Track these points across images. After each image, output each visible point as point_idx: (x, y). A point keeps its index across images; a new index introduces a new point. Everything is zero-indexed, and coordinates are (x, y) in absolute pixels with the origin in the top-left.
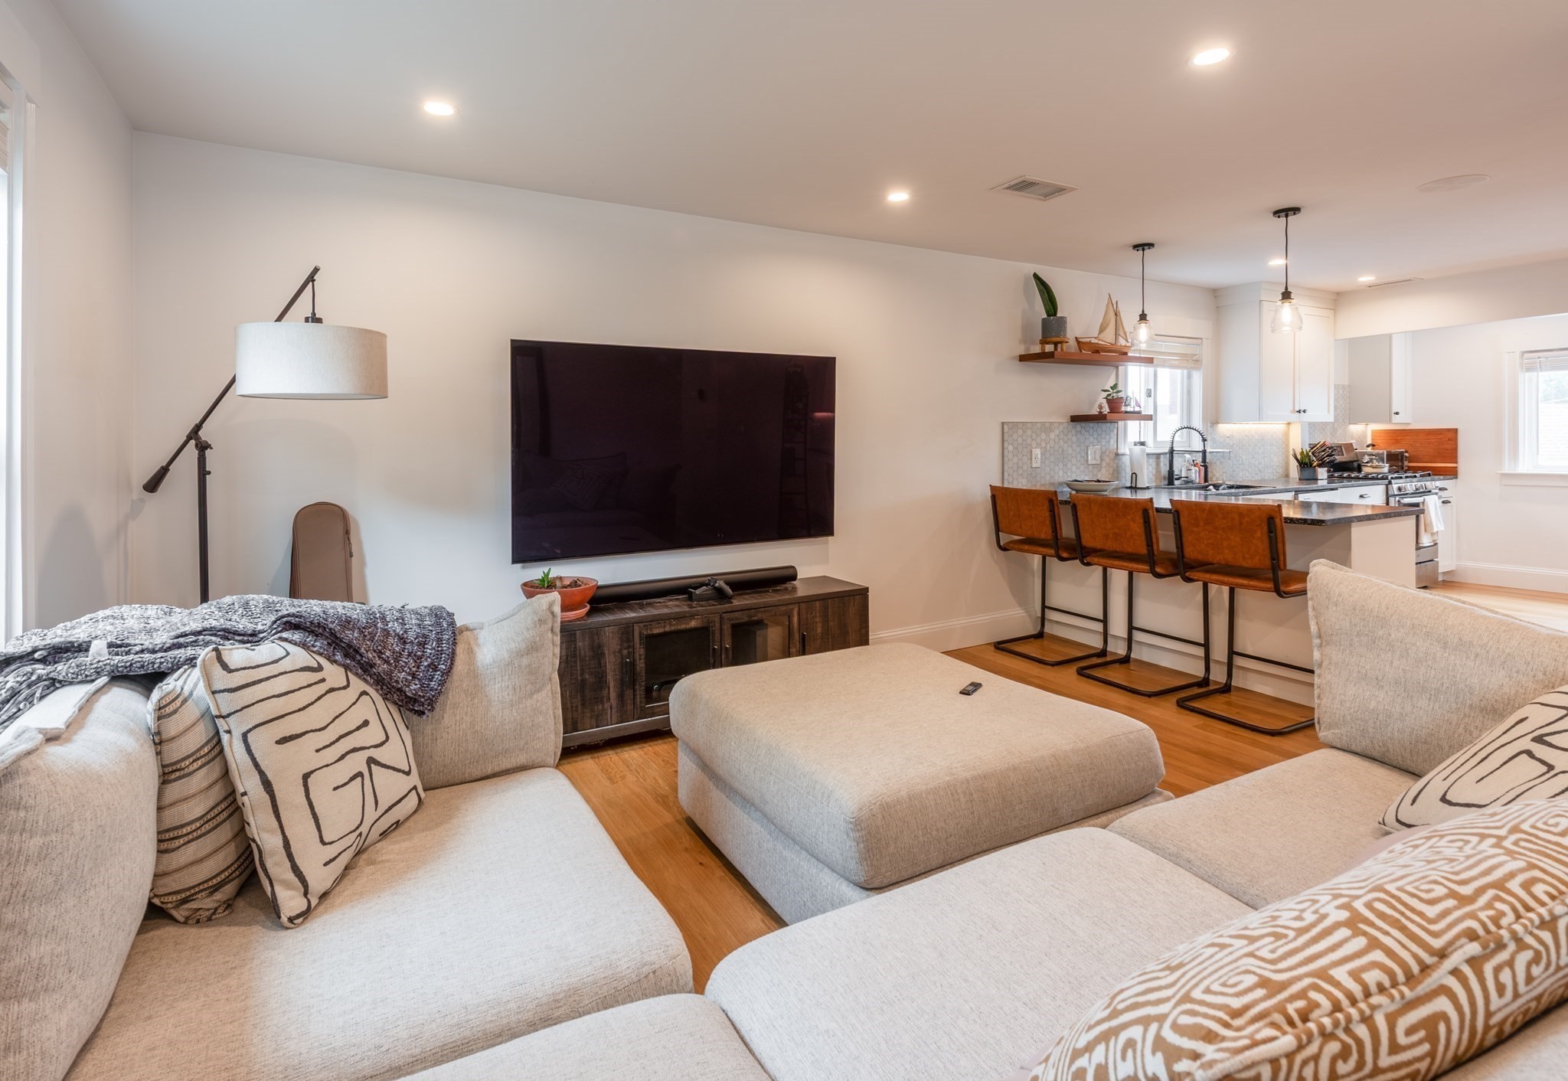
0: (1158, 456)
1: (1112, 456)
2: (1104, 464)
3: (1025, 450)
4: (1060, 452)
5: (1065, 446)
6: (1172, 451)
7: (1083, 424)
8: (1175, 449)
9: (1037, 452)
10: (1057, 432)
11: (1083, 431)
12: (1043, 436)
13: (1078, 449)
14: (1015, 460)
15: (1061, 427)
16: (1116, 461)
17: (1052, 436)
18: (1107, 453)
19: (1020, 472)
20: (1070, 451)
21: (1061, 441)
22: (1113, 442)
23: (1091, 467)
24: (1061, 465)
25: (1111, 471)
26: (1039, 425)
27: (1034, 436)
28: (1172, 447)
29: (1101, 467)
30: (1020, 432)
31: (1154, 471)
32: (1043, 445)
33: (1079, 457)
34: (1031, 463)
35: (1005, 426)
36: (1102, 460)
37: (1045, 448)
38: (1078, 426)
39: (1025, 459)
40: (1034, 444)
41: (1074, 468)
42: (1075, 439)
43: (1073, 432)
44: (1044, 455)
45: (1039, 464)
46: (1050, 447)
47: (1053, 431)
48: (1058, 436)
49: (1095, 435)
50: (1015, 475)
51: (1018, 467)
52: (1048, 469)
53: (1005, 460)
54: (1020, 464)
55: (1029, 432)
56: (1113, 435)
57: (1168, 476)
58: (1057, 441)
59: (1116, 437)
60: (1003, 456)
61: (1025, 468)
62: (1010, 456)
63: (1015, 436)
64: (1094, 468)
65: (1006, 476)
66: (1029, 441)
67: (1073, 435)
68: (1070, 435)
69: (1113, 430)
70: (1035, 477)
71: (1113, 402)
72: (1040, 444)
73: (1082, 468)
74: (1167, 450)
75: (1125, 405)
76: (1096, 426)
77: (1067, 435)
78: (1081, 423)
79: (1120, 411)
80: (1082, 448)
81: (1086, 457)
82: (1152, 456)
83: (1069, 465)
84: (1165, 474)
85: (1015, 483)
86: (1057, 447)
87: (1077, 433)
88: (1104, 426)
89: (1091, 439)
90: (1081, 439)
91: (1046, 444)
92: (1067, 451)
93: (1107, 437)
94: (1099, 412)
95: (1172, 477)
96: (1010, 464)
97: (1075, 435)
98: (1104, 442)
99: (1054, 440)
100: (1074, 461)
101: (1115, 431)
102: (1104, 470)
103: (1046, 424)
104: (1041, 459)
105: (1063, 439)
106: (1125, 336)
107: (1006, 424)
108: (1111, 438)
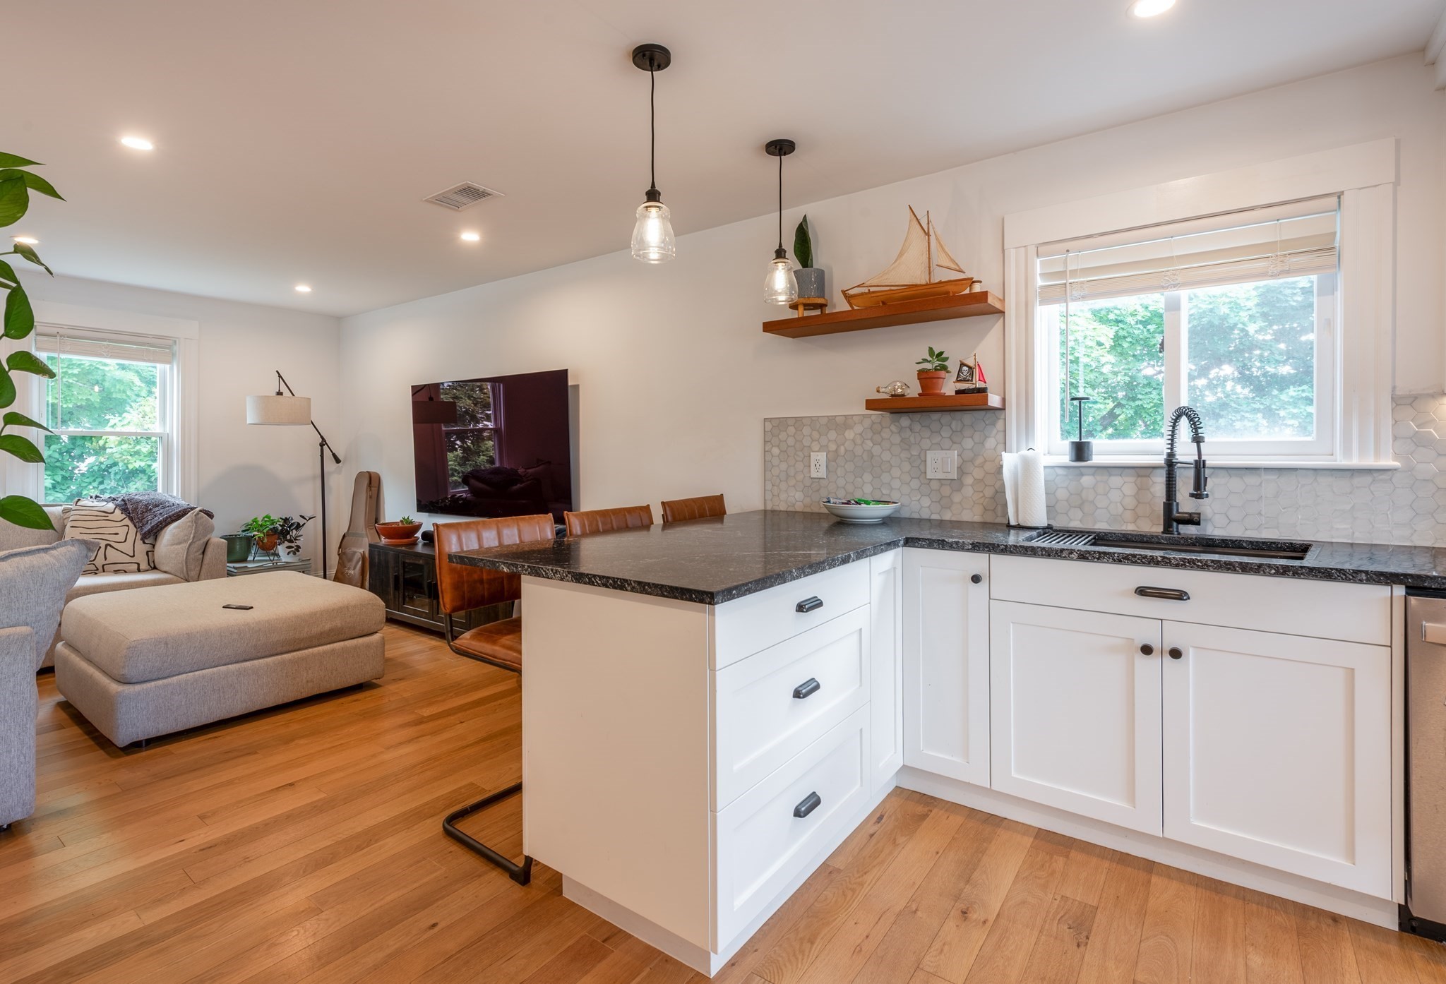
0: (1142, 472)
1: (992, 466)
2: (968, 480)
3: (800, 454)
4: (865, 457)
5: (876, 450)
6: (1171, 463)
7: (918, 416)
8: (1177, 458)
9: (820, 458)
10: (858, 429)
11: (917, 427)
12: (832, 435)
13: (904, 455)
14: (784, 466)
17: (849, 434)
18: (979, 461)
19: (792, 482)
20: (886, 456)
21: (869, 443)
22: (990, 443)
23: (935, 485)
24: (867, 477)
25: (989, 492)
26: (824, 421)
27: (815, 435)
28: (1171, 455)
29: (962, 485)
30: (791, 430)
31: (1130, 502)
32: (833, 447)
33: (906, 466)
34: (810, 471)
35: (766, 423)
36: (961, 471)
37: (836, 451)
38: (905, 421)
39: (800, 466)
40: (816, 446)
41: (896, 484)
42: (896, 439)
43: (893, 428)
44: (835, 461)
45: (822, 473)
46: (846, 451)
47: (851, 428)
48: (861, 434)
49: (946, 433)
50: (783, 486)
51: (788, 476)
52: (841, 482)
53: (767, 466)
54: (792, 472)
55: (806, 431)
56: (995, 431)
57: (1164, 515)
58: (859, 441)
59: (1001, 435)
60: (765, 461)
61: (800, 477)
62: (775, 461)
63: (783, 436)
64: (942, 485)
65: (769, 486)
66: (806, 442)
67: (892, 432)
68: (886, 433)
69: (994, 424)
70: (818, 491)
71: (927, 379)
72: (827, 446)
73: (915, 484)
74: (1161, 460)
75: (958, 381)
76: (946, 418)
77: (879, 433)
78: (911, 415)
79: (938, 391)
80: (915, 453)
81: (922, 467)
82: (1119, 471)
83: (885, 478)
84: (1160, 509)
85: (783, 496)
86: (859, 451)
87: (901, 429)
88: (967, 417)
89: (936, 439)
90: (912, 439)
91: (838, 446)
92: (880, 456)
93: (977, 436)
94: (892, 396)
95: (1171, 518)
96: (775, 471)
97: (899, 433)
98: (968, 443)
99: (853, 441)
100: (896, 472)
101: (1000, 424)
102: (968, 491)
103: (837, 418)
104: (827, 466)
105: (871, 439)
106: (953, 266)
107: (770, 420)
108: (986, 437)
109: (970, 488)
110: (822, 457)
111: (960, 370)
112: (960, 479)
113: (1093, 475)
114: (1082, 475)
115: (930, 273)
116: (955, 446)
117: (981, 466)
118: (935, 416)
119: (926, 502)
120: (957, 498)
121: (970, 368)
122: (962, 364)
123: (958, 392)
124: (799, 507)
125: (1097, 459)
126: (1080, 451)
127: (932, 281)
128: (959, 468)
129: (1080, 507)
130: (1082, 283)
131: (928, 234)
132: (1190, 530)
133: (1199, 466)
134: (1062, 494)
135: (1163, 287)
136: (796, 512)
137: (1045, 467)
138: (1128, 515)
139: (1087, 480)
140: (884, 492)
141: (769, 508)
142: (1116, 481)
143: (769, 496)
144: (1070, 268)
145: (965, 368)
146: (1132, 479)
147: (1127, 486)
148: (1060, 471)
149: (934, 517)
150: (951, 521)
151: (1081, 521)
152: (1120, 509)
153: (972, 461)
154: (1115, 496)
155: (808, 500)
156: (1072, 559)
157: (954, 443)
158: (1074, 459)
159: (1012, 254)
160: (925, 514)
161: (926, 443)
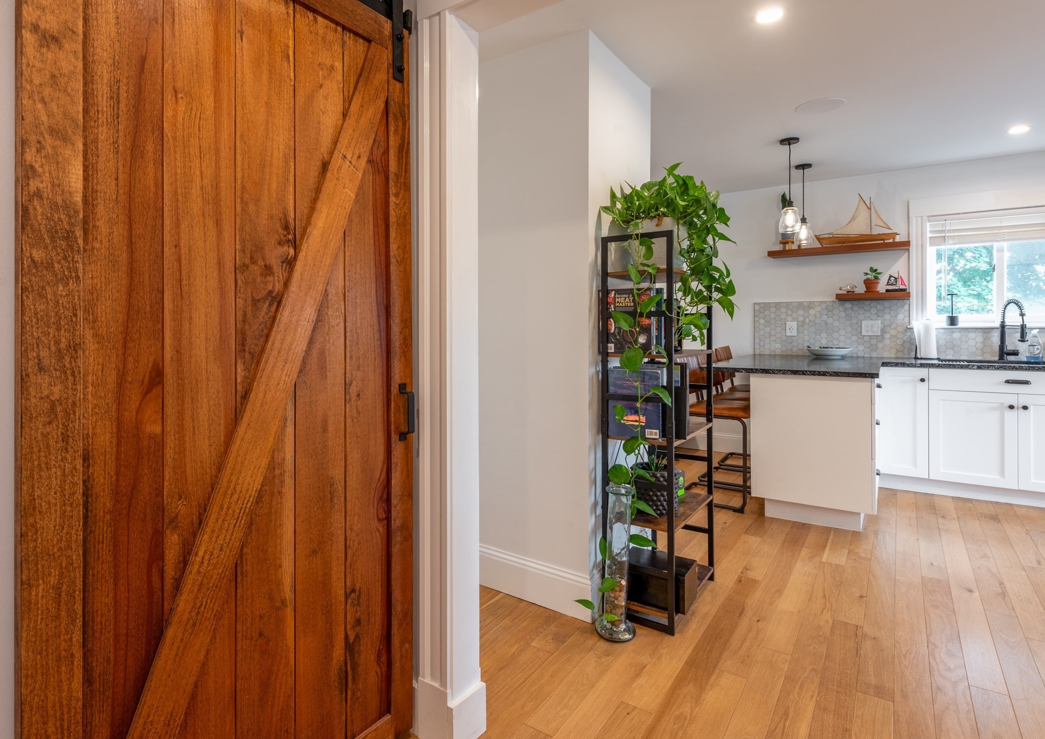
0: (987, 331)
1: (900, 329)
2: (887, 336)
3: (779, 323)
4: (822, 324)
5: (830, 320)
6: (1003, 326)
7: (856, 302)
8: (1007, 323)
9: (792, 325)
10: (818, 309)
11: (856, 308)
12: (801, 312)
13: (848, 323)
14: (768, 329)
15: (824, 306)
16: (909, 334)
17: (812, 312)
18: (893, 326)
19: (773, 338)
20: (836, 324)
21: (825, 317)
22: (901, 317)
23: (867, 339)
24: (824, 335)
25: (900, 342)
26: (796, 305)
27: (789, 312)
28: (1003, 322)
29: (883, 339)
30: (773, 309)
31: (980, 346)
32: (801, 319)
33: (849, 329)
34: (785, 332)
35: (756, 306)
36: (883, 331)
37: (803, 321)
38: (848, 305)
39: (779, 329)
40: (789, 318)
41: (842, 338)
42: (843, 314)
43: (841, 308)
44: (802, 326)
45: (795, 333)
46: (810, 321)
47: (813, 308)
48: (820, 312)
49: (874, 311)
50: (767, 341)
51: (770, 335)
52: (806, 338)
53: (755, 329)
54: (773, 333)
55: (783, 310)
56: (903, 311)
57: (1000, 351)
58: (818, 315)
59: (907, 313)
60: (754, 327)
61: (779, 335)
62: (762, 327)
63: (767, 313)
64: (871, 339)
65: (757, 341)
66: (783, 316)
67: (840, 311)
68: (836, 311)
69: (903, 307)
70: (791, 343)
71: (870, 284)
72: (797, 318)
73: (854, 338)
74: (997, 324)
75: (888, 285)
76: (874, 303)
77: (832, 311)
78: (852, 302)
79: (874, 290)
80: (853, 322)
81: (859, 330)
82: (973, 330)
83: (835, 335)
84: (997, 348)
85: (767, 346)
86: (818, 321)
87: (845, 309)
88: (887, 303)
89: (868, 314)
90: (853, 314)
91: (805, 319)
92: (832, 324)
93: (893, 313)
94: (848, 292)
95: (1003, 352)
96: (762, 333)
97: (844, 311)
98: (887, 317)
99: (815, 315)
100: (842, 332)
101: (906, 307)
102: (887, 342)
103: (804, 304)
104: (797, 330)
105: (826, 315)
106: (885, 226)
107: (759, 304)
108: (898, 314)
109: (888, 340)
110: (794, 325)
111: (889, 279)
112: (882, 335)
113: (960, 332)
114: (954, 332)
115: (871, 229)
116: (879, 318)
117: (895, 329)
118: (867, 302)
119: (861, 348)
120: (880, 345)
121: (896, 278)
122: (891, 276)
123: (887, 291)
124: (778, 352)
125: (961, 324)
126: (953, 321)
127: (873, 234)
128: (882, 330)
129: (952, 349)
130: (954, 236)
131: (870, 209)
132: (1012, 358)
133: (1023, 327)
134: (942, 342)
135: (997, 241)
136: (776, 355)
137: (936, 329)
138: (979, 352)
139: (956, 335)
140: (835, 343)
141: (757, 352)
142: (972, 335)
143: (757, 346)
144: (948, 228)
145: (892, 278)
146: (981, 334)
147: (979, 338)
148: (941, 331)
149: (865, 356)
150: (877, 358)
151: (953, 355)
152: (975, 349)
153: (890, 326)
154: (972, 343)
155: (784, 348)
156: (974, 369)
157: (878, 316)
158: (949, 324)
159: (913, 220)
160: (861, 354)
161: (861, 317)
